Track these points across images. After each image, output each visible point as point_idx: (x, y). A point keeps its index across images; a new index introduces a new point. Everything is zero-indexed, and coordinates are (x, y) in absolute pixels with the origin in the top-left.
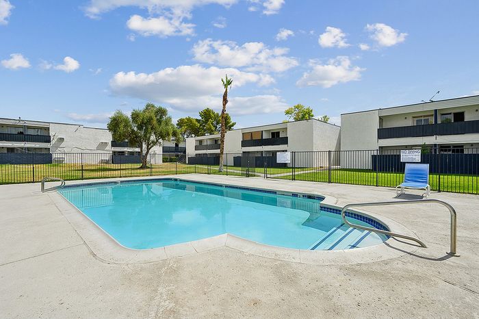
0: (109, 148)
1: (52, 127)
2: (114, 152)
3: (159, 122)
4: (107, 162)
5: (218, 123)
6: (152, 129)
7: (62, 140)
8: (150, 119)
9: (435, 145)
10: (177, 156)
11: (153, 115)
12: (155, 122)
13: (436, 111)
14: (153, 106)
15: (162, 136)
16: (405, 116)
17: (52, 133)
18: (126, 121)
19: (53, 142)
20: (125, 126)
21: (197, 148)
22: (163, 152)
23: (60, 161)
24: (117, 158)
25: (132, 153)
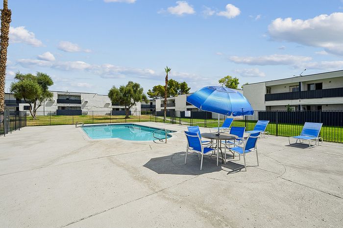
0: (111, 106)
1: (82, 95)
2: (114, 109)
3: (135, 91)
4: (110, 114)
5: (178, 89)
6: (131, 96)
7: (87, 102)
8: (130, 91)
9: (300, 105)
10: (151, 110)
11: (131, 88)
12: (132, 92)
13: (300, 83)
14: (132, 83)
15: (137, 100)
16: (285, 86)
17: (82, 99)
18: (117, 92)
19: (82, 103)
20: (116, 95)
21: (162, 106)
22: (141, 108)
23: (86, 114)
24: (115, 112)
25: (123, 109)
